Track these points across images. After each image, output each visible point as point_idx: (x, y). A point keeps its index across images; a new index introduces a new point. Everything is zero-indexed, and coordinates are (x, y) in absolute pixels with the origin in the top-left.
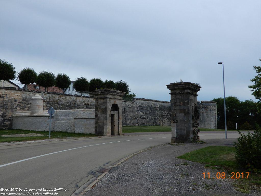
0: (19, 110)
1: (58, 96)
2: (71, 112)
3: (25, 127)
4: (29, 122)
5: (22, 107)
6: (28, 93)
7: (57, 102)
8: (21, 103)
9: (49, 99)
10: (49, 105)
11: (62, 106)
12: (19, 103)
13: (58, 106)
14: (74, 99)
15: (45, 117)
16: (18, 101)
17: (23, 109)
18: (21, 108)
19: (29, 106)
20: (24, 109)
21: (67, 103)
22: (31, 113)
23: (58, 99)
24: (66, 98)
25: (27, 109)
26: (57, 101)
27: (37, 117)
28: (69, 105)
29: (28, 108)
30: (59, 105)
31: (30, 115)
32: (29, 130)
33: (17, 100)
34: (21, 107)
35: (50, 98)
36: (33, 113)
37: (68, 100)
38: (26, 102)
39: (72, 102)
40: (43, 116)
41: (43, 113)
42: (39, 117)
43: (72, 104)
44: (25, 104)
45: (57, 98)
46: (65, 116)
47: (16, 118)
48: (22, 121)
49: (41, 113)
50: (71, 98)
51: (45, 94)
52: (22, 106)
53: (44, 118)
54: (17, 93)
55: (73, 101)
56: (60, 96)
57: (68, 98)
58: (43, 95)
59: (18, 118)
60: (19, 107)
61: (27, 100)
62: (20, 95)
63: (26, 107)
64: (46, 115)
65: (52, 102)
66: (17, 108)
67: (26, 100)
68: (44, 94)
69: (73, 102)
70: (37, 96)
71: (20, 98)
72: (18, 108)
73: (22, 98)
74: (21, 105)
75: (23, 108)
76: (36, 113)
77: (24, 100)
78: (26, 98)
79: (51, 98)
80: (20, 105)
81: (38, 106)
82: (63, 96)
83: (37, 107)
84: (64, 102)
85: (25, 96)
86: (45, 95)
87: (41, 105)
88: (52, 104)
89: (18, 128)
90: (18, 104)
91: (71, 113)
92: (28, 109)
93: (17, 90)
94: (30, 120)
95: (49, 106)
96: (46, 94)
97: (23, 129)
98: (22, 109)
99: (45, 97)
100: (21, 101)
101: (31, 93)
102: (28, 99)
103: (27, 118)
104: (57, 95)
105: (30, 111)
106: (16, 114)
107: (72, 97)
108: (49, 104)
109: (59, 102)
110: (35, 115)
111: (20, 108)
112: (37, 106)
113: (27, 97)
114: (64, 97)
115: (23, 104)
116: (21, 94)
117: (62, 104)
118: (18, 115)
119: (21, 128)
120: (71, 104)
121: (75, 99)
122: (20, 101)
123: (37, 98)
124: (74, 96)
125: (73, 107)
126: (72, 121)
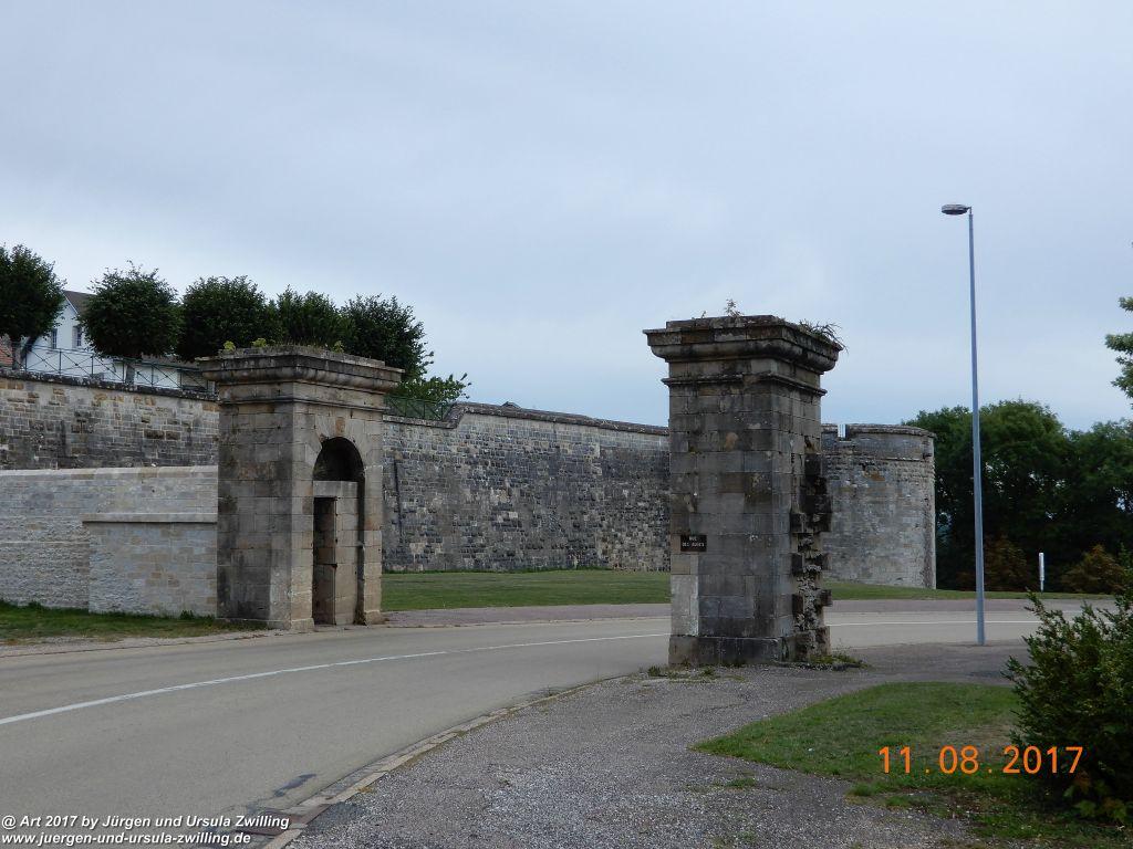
2: (65, 482)
11: (6, 448)
14: (81, 401)
21: (38, 428)
24: (33, 398)
28: (50, 442)
37: (45, 407)
39: (71, 422)
43: (68, 433)
46: (30, 507)
50: (66, 400)
55: (78, 415)
57: (45, 394)
69: (76, 424)
82: (11, 387)
84: (20, 421)
91: (65, 487)
107: (69, 392)
117: (8, 432)
120: (63, 437)
121: (88, 403)
124: (83, 386)
125: (75, 451)
126: (74, 537)
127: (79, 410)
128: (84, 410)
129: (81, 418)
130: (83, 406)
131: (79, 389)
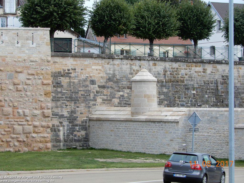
0: (100, 104)
1: (186, 67)
2: (222, 113)
3: (120, 145)
4: (130, 134)
5: (107, 97)
6: (117, 62)
7: (183, 82)
8: (103, 87)
9: (165, 74)
10: (165, 90)
11: (195, 92)
12: (99, 87)
13: (185, 92)
14: (224, 71)
15: (165, 122)
16: (98, 83)
17: (108, 101)
18: (106, 100)
19: (121, 93)
20: (110, 100)
21: (207, 83)
22: (133, 114)
23: (186, 75)
24: (205, 71)
25: (116, 101)
26: (182, 79)
27: (148, 123)
28: (212, 89)
29: (120, 98)
30: (188, 89)
31: (129, 117)
32: (128, 150)
33: (96, 80)
34: (105, 97)
35: (165, 71)
36: (137, 113)
37: (210, 74)
38: (114, 85)
39: (220, 80)
40: (160, 122)
41: (159, 113)
42: (152, 122)
43: (219, 85)
44: (112, 90)
45: (183, 72)
46: (210, 121)
47: (98, 122)
48: (112, 131)
49: (155, 113)
50: (218, 70)
51: (153, 62)
52: (107, 95)
53: (164, 125)
54: (95, 64)
55: (223, 76)
56: (190, 64)
57: (209, 68)
58: (149, 65)
59: (102, 122)
60: (100, 98)
61: (117, 79)
62: (100, 68)
63: (115, 98)
64: (166, 118)
65: (170, 81)
66: (96, 100)
67: (115, 79)
68: (151, 63)
69: (222, 80)
70: (144, 74)
71: (102, 75)
72: (99, 100)
73: (105, 75)
74: (105, 91)
75: (109, 98)
76: (142, 113)
77: (109, 80)
78: (114, 75)
79: (169, 73)
80: (101, 92)
81: (148, 97)
82: (196, 66)
83: (146, 99)
84: (200, 81)
85: (112, 69)
86: (155, 65)
87: (154, 95)
88: (170, 88)
89: (102, 147)
90: (98, 89)
91: (222, 115)
92: (119, 101)
93: (95, 58)
94: (130, 129)
95: (163, 93)
96: (156, 62)
97: (114, 148)
98: (106, 102)
99: (154, 70)
100: (104, 84)
101: (125, 61)
102: (118, 77)
103: (124, 124)
104: (182, 64)
105: (128, 109)
106: (97, 113)
107: (219, 67)
108: (165, 86)
109: (187, 80)
110: (142, 117)
111: (103, 100)
112: (145, 97)
113: (117, 73)
114: (199, 69)
115: (109, 90)
116: (103, 67)
117: (196, 86)
118: (101, 117)
119: (110, 147)
120: (217, 86)
121: (227, 71)
122: (102, 82)
123: (145, 78)
124: (224, 64)
125: (222, 92)
126: (225, 133)
127: (223, 75)
128: (225, 74)
129: (224, 78)
130: (225, 72)
131: (223, 65)
